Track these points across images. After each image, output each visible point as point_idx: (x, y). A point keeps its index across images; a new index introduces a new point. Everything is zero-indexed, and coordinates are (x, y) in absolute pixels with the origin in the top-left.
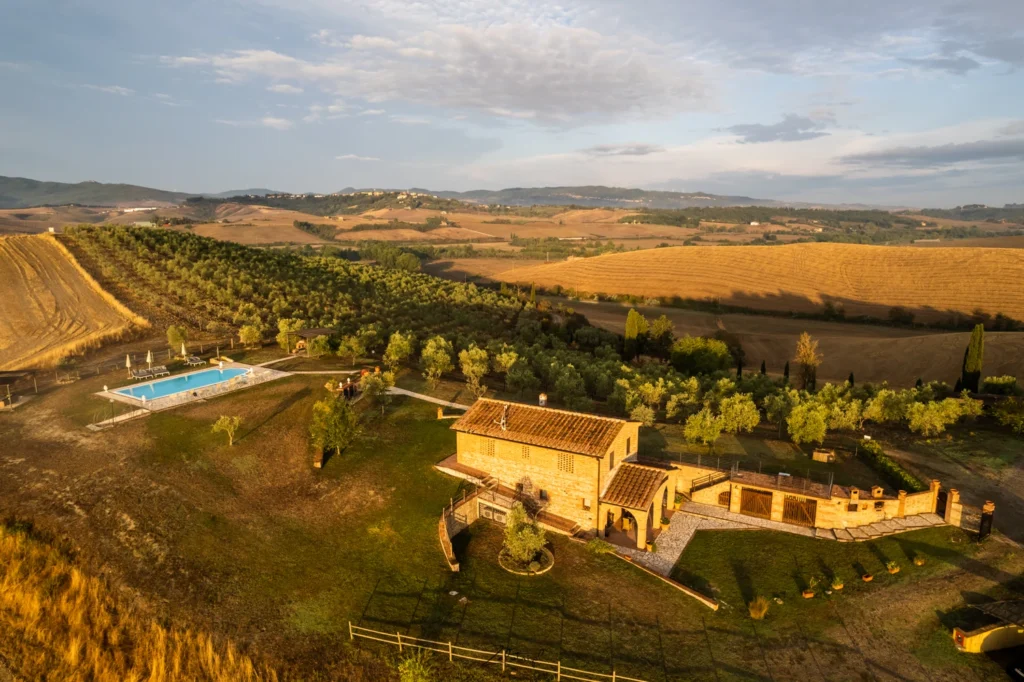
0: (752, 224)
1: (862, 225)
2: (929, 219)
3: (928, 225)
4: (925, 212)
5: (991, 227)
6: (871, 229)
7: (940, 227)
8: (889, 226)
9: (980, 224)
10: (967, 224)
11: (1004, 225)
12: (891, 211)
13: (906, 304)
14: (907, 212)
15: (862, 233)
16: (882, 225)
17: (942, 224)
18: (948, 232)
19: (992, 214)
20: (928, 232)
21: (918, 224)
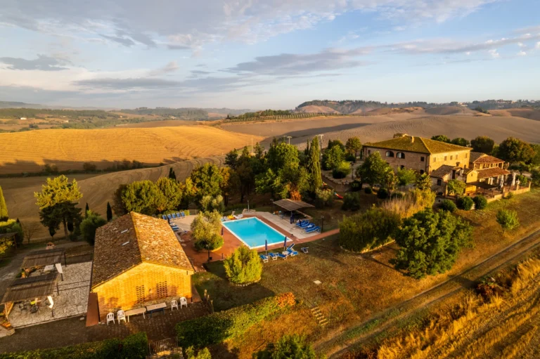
0: (22, 119)
1: (91, 118)
2: (124, 114)
3: (124, 117)
4: (122, 111)
5: (150, 118)
6: (95, 120)
7: (128, 119)
8: (105, 118)
9: (146, 116)
10: (140, 117)
11: (155, 117)
12: (106, 110)
13: (95, 160)
14: (114, 111)
15: (90, 122)
16: (101, 118)
17: (130, 116)
18: (132, 120)
19: (149, 112)
20: (123, 121)
21: (119, 116)
